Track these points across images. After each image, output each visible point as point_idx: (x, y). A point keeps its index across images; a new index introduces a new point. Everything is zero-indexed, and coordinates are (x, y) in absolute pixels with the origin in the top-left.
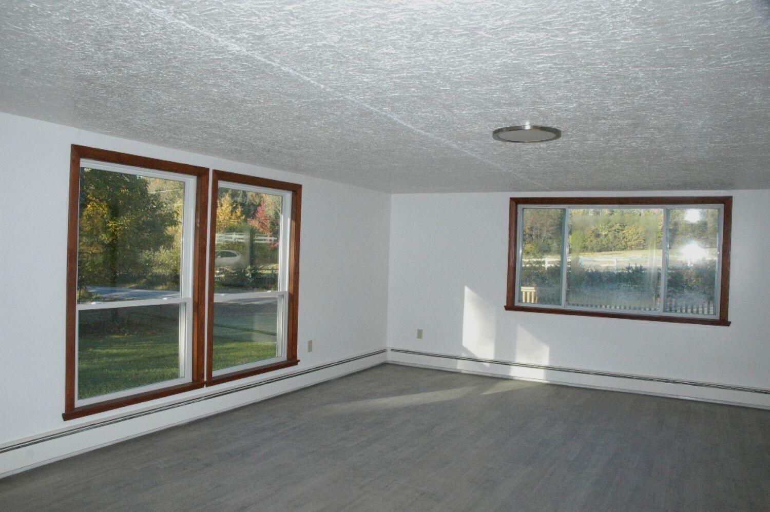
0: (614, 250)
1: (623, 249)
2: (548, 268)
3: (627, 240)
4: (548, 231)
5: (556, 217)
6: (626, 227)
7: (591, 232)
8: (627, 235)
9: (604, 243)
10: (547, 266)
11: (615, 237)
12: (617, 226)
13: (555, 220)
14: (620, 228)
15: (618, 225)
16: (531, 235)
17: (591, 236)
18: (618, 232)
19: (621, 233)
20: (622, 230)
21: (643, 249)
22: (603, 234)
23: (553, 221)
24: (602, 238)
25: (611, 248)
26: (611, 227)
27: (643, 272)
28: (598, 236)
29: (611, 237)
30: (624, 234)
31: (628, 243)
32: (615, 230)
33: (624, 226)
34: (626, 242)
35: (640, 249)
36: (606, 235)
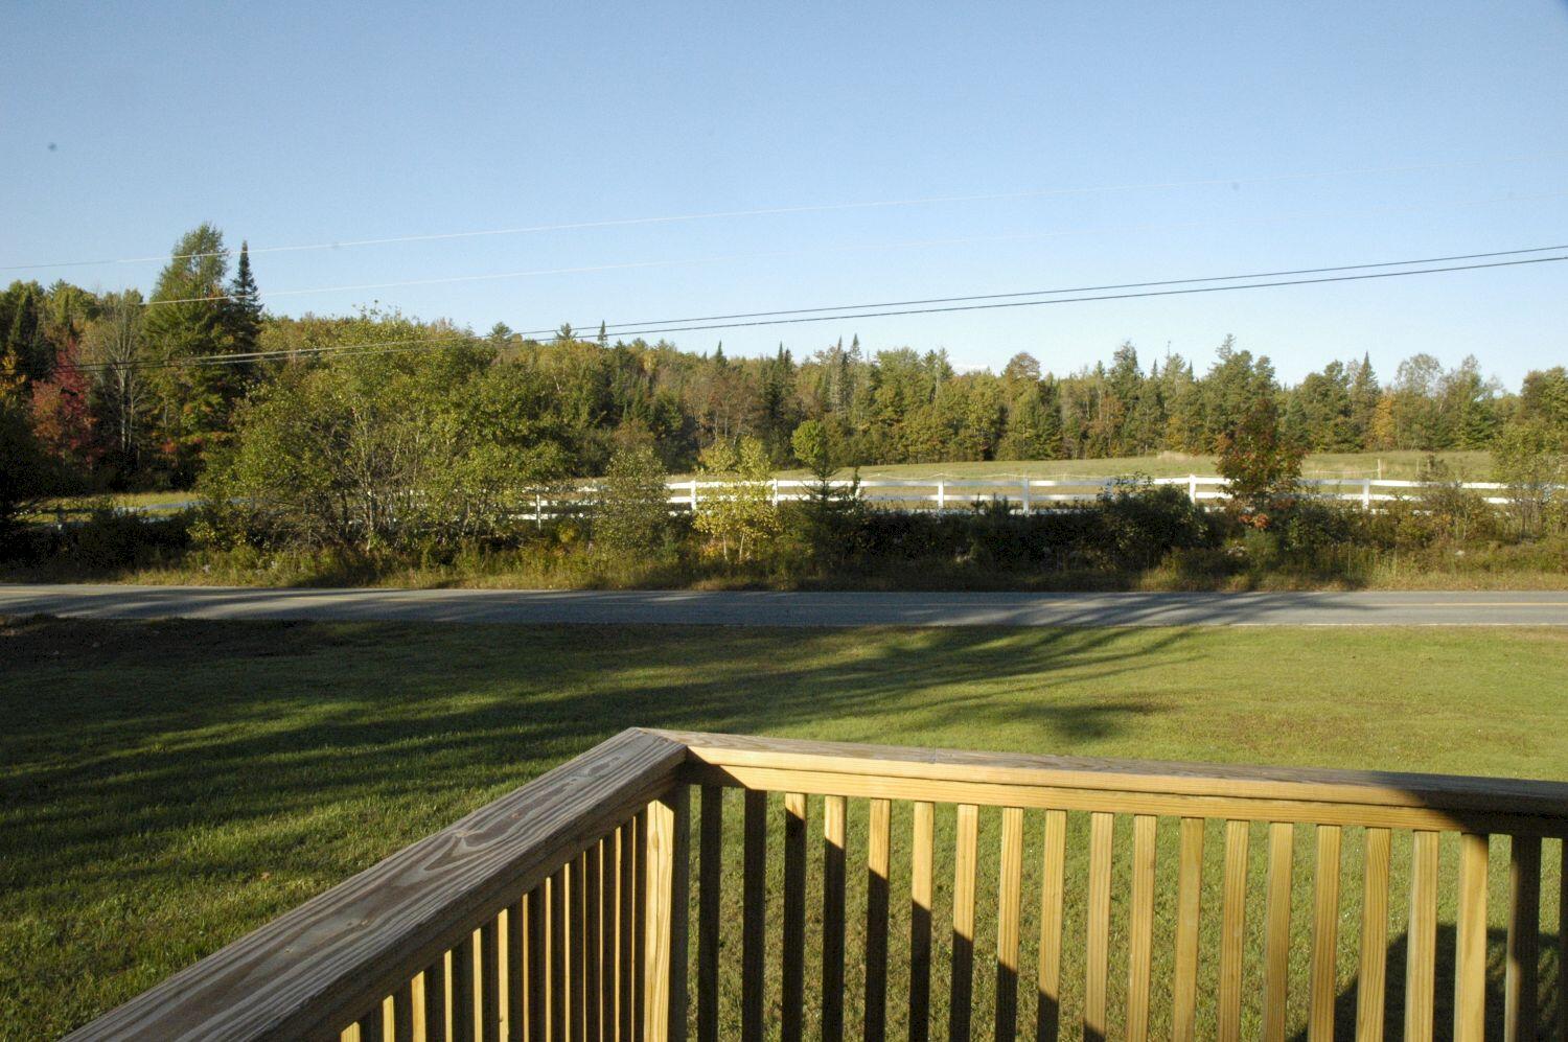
0: (882, 463)
1: (900, 462)
2: (779, 504)
3: (909, 443)
4: (746, 421)
5: (762, 391)
6: (907, 416)
7: (835, 424)
8: (908, 432)
9: (861, 446)
10: (777, 499)
11: (884, 435)
12: (889, 413)
13: (760, 396)
14: (895, 417)
15: (890, 409)
16: (710, 430)
17: (836, 432)
18: (891, 425)
19: (896, 428)
20: (898, 421)
21: (940, 461)
22: (861, 428)
23: (757, 399)
24: (856, 437)
25: (876, 459)
26: (877, 414)
27: (1012, 512)
28: (849, 432)
29: (875, 436)
30: (902, 428)
31: (910, 448)
32: (884, 421)
33: (903, 412)
34: (906, 446)
35: (934, 461)
36: (865, 432)
